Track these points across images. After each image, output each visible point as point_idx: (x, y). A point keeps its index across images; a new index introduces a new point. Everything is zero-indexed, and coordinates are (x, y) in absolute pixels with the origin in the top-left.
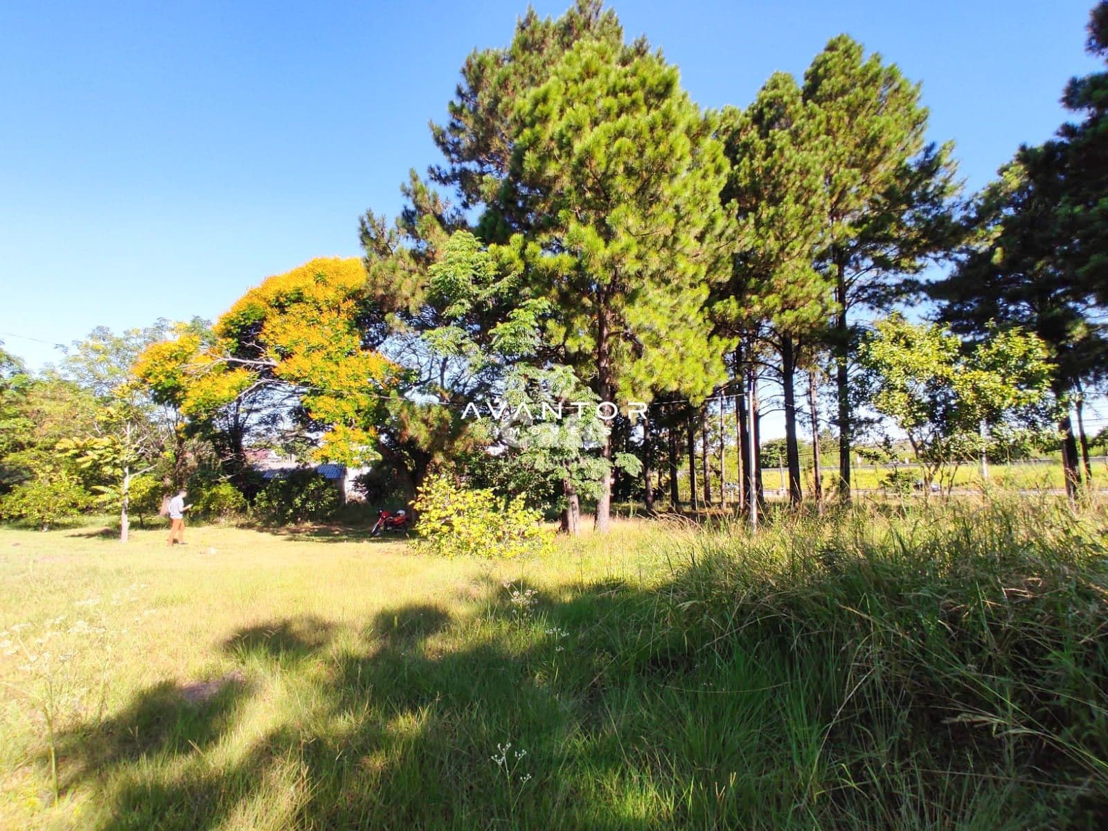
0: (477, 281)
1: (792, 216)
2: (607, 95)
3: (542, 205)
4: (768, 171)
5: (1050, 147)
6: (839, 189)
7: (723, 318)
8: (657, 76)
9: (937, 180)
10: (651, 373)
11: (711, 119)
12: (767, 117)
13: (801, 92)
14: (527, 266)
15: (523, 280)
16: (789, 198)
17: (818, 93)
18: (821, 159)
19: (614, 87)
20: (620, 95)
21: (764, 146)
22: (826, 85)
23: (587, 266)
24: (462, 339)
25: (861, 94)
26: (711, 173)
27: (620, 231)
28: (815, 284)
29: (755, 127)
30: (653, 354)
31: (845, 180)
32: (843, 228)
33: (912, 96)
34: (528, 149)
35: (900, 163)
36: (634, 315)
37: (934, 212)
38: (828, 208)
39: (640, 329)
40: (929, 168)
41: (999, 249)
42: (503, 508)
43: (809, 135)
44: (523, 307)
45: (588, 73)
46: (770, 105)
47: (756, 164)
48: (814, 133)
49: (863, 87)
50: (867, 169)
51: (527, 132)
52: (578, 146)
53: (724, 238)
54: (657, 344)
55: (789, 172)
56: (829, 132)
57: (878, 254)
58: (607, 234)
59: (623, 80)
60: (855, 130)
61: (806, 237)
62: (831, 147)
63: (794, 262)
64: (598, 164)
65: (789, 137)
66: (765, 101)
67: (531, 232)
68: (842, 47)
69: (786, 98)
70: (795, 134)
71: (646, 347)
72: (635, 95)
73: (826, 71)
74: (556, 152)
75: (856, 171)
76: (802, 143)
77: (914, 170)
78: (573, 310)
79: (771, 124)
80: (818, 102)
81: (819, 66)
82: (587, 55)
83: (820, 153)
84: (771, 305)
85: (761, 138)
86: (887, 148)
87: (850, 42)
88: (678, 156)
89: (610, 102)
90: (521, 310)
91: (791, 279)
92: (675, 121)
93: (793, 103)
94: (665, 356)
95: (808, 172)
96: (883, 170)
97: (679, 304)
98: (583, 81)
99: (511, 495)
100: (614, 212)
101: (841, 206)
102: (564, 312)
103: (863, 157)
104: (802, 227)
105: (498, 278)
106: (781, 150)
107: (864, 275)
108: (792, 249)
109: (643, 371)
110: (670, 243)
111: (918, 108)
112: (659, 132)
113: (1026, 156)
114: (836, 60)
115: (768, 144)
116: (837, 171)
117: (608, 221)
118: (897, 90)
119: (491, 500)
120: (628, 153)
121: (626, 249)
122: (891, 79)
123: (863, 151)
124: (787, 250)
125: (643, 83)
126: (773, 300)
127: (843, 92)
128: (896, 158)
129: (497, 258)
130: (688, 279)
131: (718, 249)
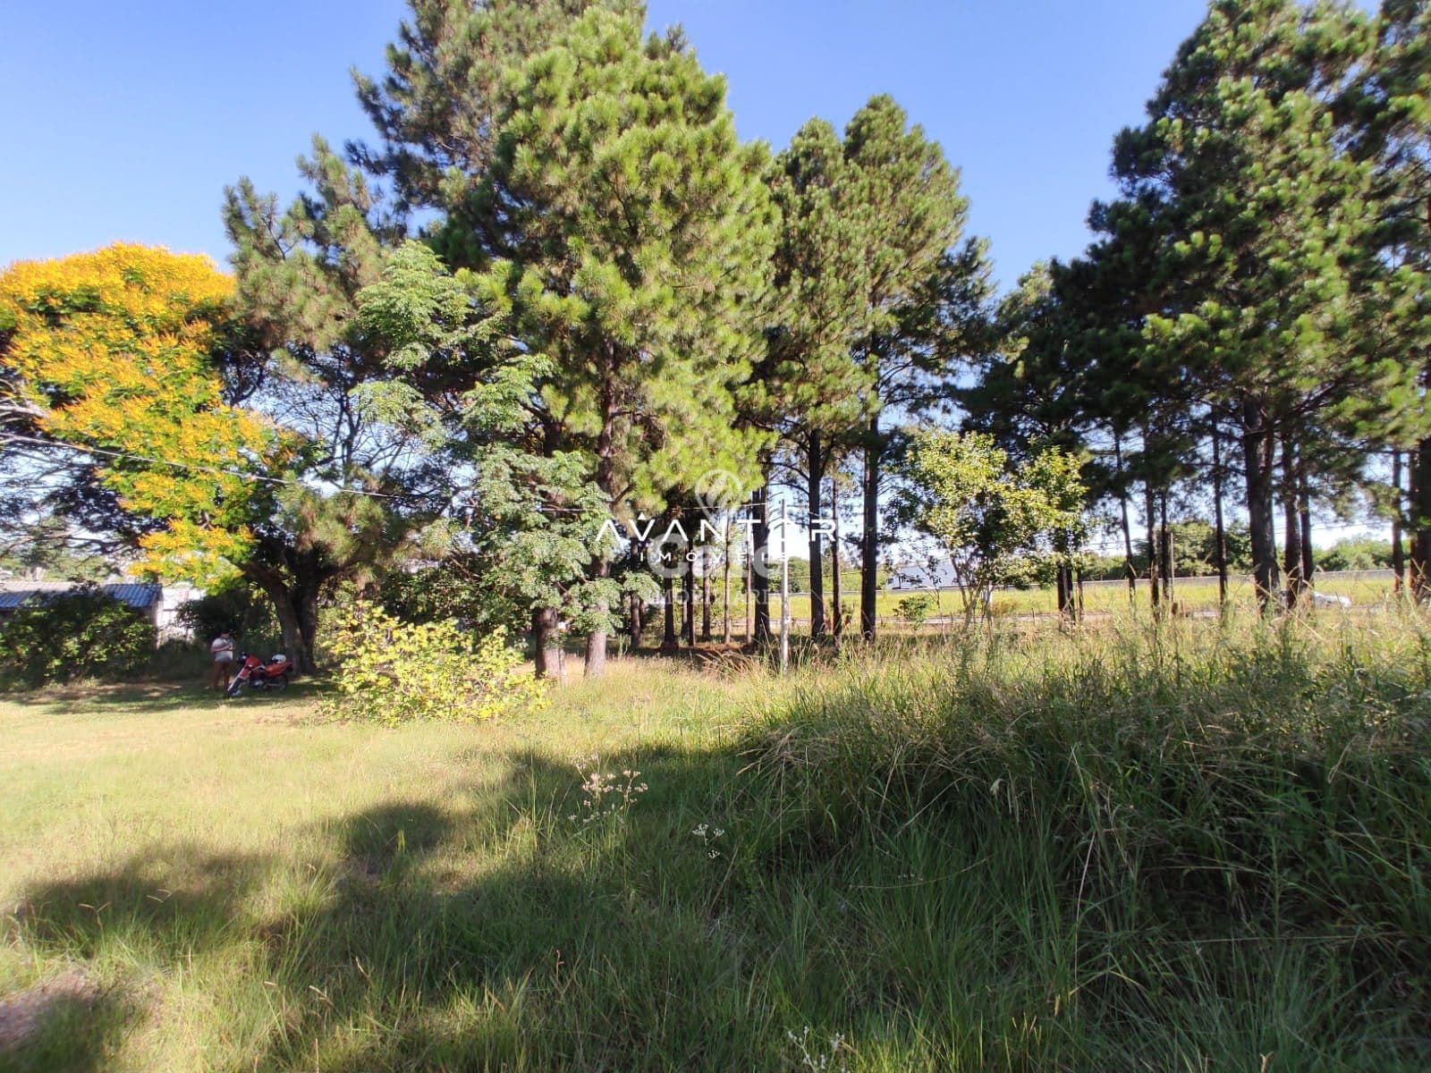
0: (439, 318)
1: (834, 291)
2: (635, 91)
3: (537, 225)
4: (803, 235)
5: (1075, 264)
6: (882, 269)
7: (749, 406)
8: (699, 82)
9: (974, 278)
10: (675, 469)
12: (804, 169)
13: (843, 148)
14: (518, 308)
15: (509, 327)
16: (830, 269)
17: (861, 155)
18: (863, 230)
19: (643, 84)
20: (650, 94)
21: (799, 202)
22: (870, 147)
23: (604, 319)
24: (413, 401)
25: (906, 166)
26: (759, 222)
27: (650, 276)
28: (855, 377)
29: (788, 178)
30: (676, 446)
31: (888, 260)
32: (881, 316)
33: (952, 182)
34: (523, 141)
35: (942, 251)
36: (657, 391)
37: (971, 313)
38: (869, 289)
39: (663, 410)
40: (968, 264)
41: (1021, 363)
42: (470, 649)
43: (851, 199)
44: (512, 364)
45: (609, 56)
46: (807, 155)
47: (791, 222)
48: (856, 199)
49: (909, 158)
50: (910, 254)
51: (520, 116)
52: (598, 152)
53: (761, 305)
54: (680, 432)
55: (825, 239)
56: (871, 201)
57: (917, 349)
58: (631, 280)
59: (655, 77)
60: (898, 204)
61: (847, 318)
62: (873, 218)
63: (831, 347)
64: (628, 181)
65: (828, 198)
66: (801, 149)
68: (885, 109)
69: (826, 151)
70: (836, 196)
71: (668, 434)
72: (671, 100)
73: (870, 130)
74: (563, 153)
75: (899, 251)
76: (843, 208)
77: (955, 262)
78: (577, 376)
79: (807, 179)
80: (862, 163)
81: (862, 123)
83: (862, 223)
84: (806, 396)
85: (796, 193)
86: (931, 233)
87: (893, 105)
89: (638, 101)
90: (513, 368)
91: (828, 366)
93: (834, 158)
94: (691, 447)
95: (849, 242)
96: (926, 257)
97: (705, 382)
98: (603, 64)
100: (644, 250)
101: (882, 290)
102: (567, 377)
103: (906, 238)
104: (844, 306)
105: (471, 320)
106: (820, 212)
107: (902, 372)
108: (832, 330)
109: (665, 465)
110: (709, 301)
111: (960, 195)
113: (1056, 270)
114: (879, 121)
115: (805, 202)
116: (880, 248)
117: (635, 260)
118: (939, 172)
119: (454, 636)
120: (668, 174)
121: (659, 302)
122: (934, 157)
123: (907, 231)
124: (827, 330)
125: (682, 87)
126: (806, 390)
127: (886, 159)
128: (940, 246)
129: (470, 290)
130: (726, 352)
131: (751, 320)
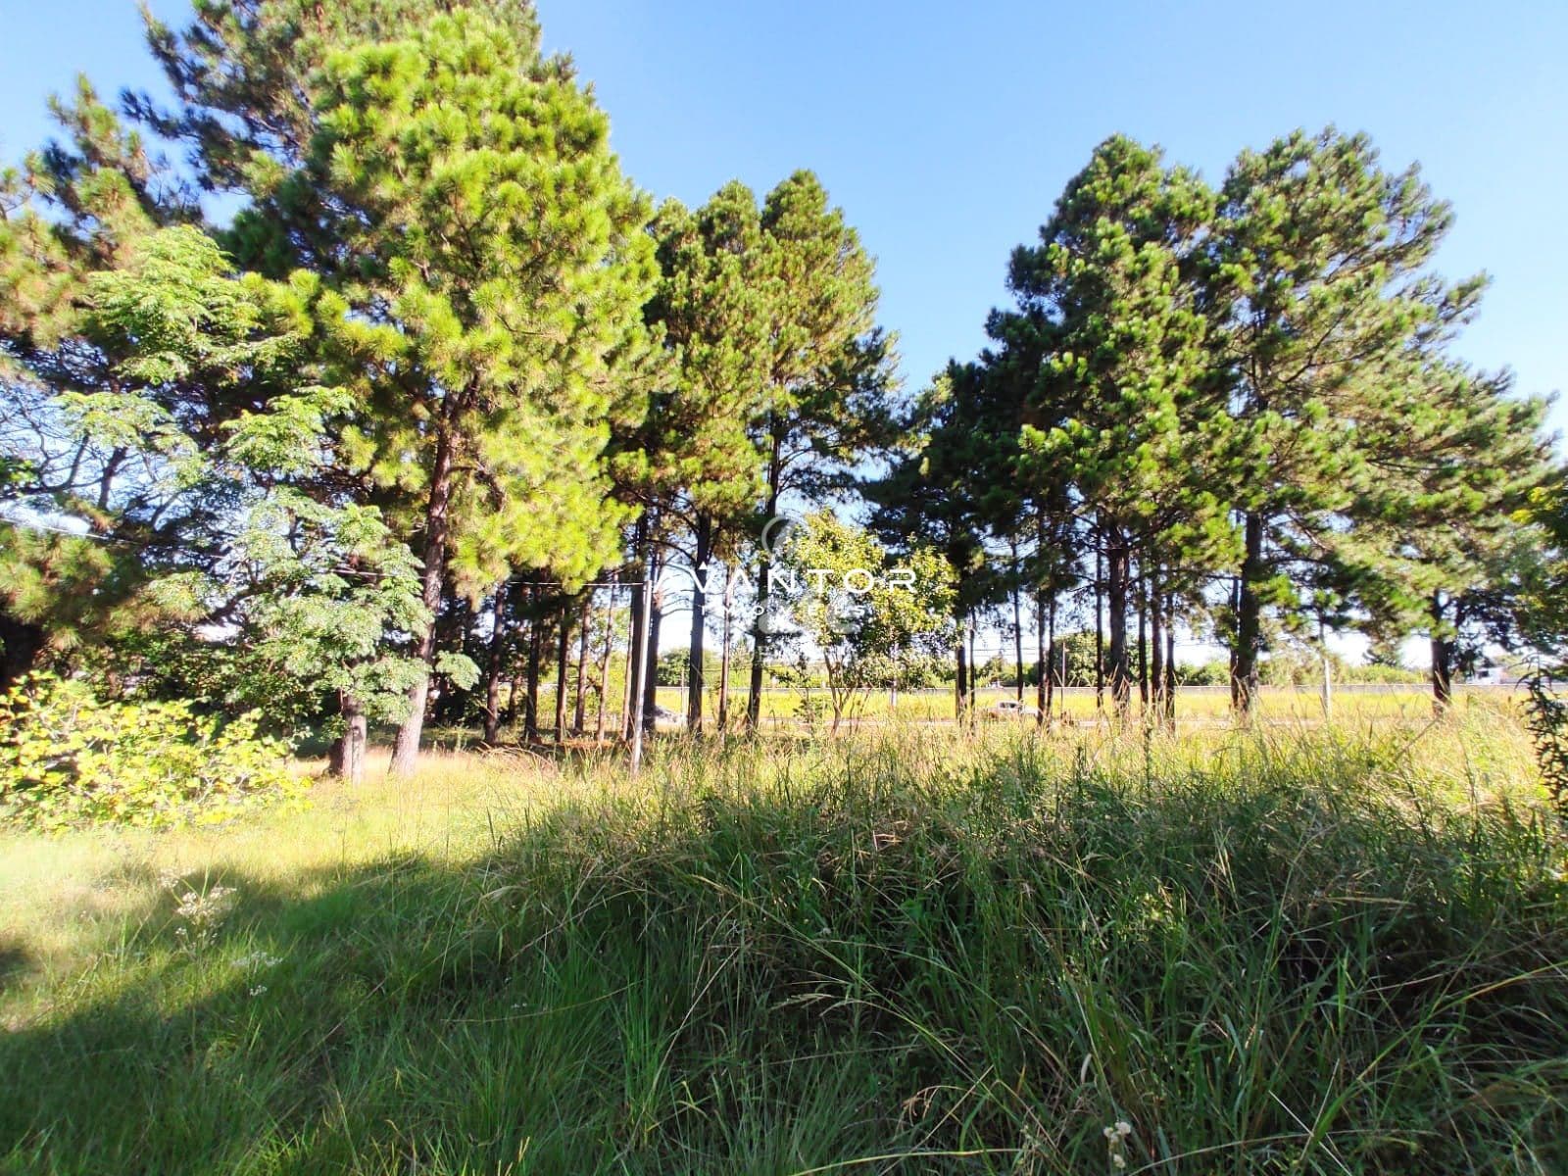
0: (207, 327)
1: (730, 362)
2: (501, 111)
3: (363, 239)
4: (707, 299)
5: (971, 366)
6: (785, 346)
7: (627, 476)
8: (578, 116)
9: (880, 369)
10: (508, 539)
11: (644, 204)
12: (718, 230)
13: (760, 216)
14: (319, 330)
15: (309, 350)
16: (728, 338)
17: (778, 226)
18: (770, 305)
19: (513, 104)
20: (519, 118)
21: (708, 264)
22: (787, 221)
23: (427, 357)
24: (157, 423)
25: (821, 246)
26: (635, 275)
27: (489, 316)
28: (745, 456)
29: (701, 237)
30: (516, 509)
31: (792, 338)
32: (781, 396)
33: (868, 270)
34: (345, 141)
35: (850, 337)
36: (495, 447)
37: (876, 402)
38: (770, 365)
39: (500, 469)
40: (875, 354)
41: (926, 459)
42: (207, 737)
43: (762, 270)
44: (298, 395)
45: (474, 66)
46: (723, 217)
47: (695, 283)
48: (767, 271)
49: (825, 238)
50: (817, 334)
51: (346, 111)
52: (439, 168)
53: (641, 368)
54: (525, 496)
55: (730, 307)
56: (783, 275)
57: (818, 435)
58: (469, 318)
59: (528, 101)
60: (811, 283)
61: (742, 392)
62: (783, 293)
63: (725, 421)
64: (469, 208)
65: (738, 265)
66: (717, 210)
67: (335, 275)
68: (807, 185)
69: (743, 217)
70: (746, 264)
71: (509, 498)
72: (541, 129)
73: (790, 203)
74: (400, 164)
75: (805, 331)
76: (752, 278)
77: (862, 350)
78: (393, 420)
79: (721, 241)
80: (777, 235)
81: (782, 195)
82: (476, 38)
83: (771, 297)
84: (690, 470)
85: (706, 253)
86: (838, 316)
87: (816, 183)
88: (592, 236)
89: (501, 121)
90: (297, 401)
91: (717, 441)
92: (593, 187)
93: (751, 226)
94: (536, 515)
95: (754, 314)
96: (833, 340)
97: (567, 443)
98: (465, 73)
99: (231, 714)
100: (485, 287)
101: (785, 367)
102: (377, 418)
103: (815, 318)
104: (739, 380)
105: (255, 335)
106: (727, 277)
107: (800, 457)
108: (724, 403)
109: (498, 532)
110: (563, 355)
111: (871, 287)
112: (568, 194)
113: (953, 370)
114: (799, 195)
115: (714, 264)
116: (786, 325)
117: (473, 296)
118: (854, 257)
119: (185, 720)
120: (519, 207)
121: (495, 347)
122: (850, 242)
123: (815, 311)
124: (718, 403)
125: (557, 117)
126: (691, 464)
127: (803, 235)
128: (847, 331)
129: (260, 300)
130: (582, 412)
131: (631, 380)
